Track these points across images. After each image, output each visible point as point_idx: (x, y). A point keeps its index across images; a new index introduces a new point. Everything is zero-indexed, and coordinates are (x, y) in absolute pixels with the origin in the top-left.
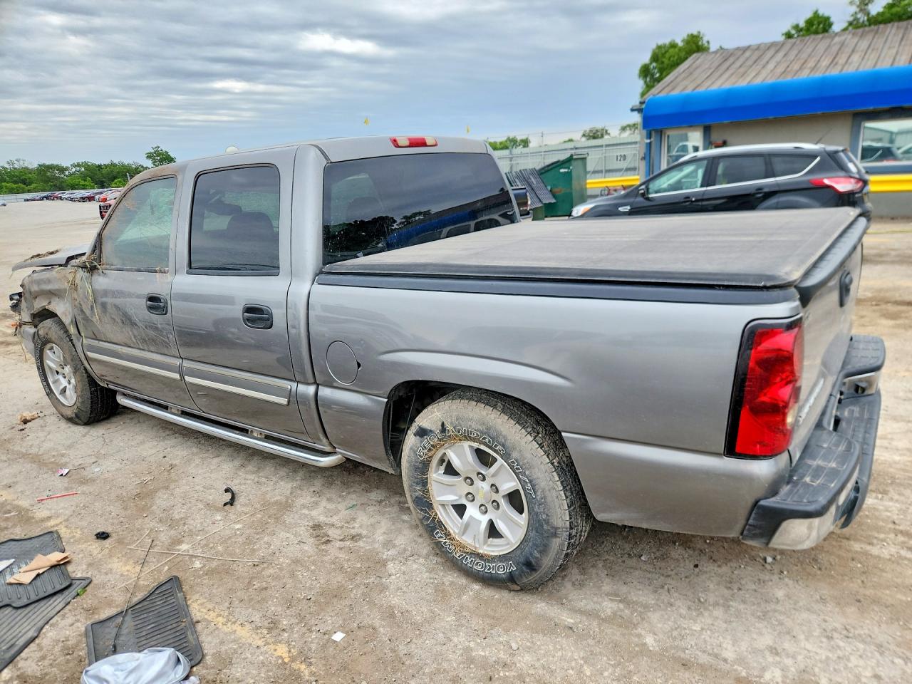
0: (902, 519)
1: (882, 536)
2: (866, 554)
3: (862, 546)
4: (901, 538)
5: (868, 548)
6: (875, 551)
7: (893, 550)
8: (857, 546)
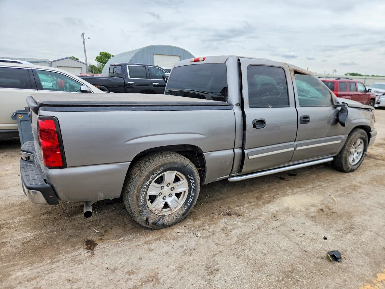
0: (13, 233)
1: (21, 223)
2: (25, 215)
3: (27, 217)
4: (13, 226)
5: (25, 217)
6: (22, 218)
7: (16, 221)
8: (29, 216)
